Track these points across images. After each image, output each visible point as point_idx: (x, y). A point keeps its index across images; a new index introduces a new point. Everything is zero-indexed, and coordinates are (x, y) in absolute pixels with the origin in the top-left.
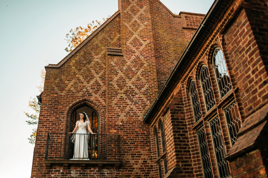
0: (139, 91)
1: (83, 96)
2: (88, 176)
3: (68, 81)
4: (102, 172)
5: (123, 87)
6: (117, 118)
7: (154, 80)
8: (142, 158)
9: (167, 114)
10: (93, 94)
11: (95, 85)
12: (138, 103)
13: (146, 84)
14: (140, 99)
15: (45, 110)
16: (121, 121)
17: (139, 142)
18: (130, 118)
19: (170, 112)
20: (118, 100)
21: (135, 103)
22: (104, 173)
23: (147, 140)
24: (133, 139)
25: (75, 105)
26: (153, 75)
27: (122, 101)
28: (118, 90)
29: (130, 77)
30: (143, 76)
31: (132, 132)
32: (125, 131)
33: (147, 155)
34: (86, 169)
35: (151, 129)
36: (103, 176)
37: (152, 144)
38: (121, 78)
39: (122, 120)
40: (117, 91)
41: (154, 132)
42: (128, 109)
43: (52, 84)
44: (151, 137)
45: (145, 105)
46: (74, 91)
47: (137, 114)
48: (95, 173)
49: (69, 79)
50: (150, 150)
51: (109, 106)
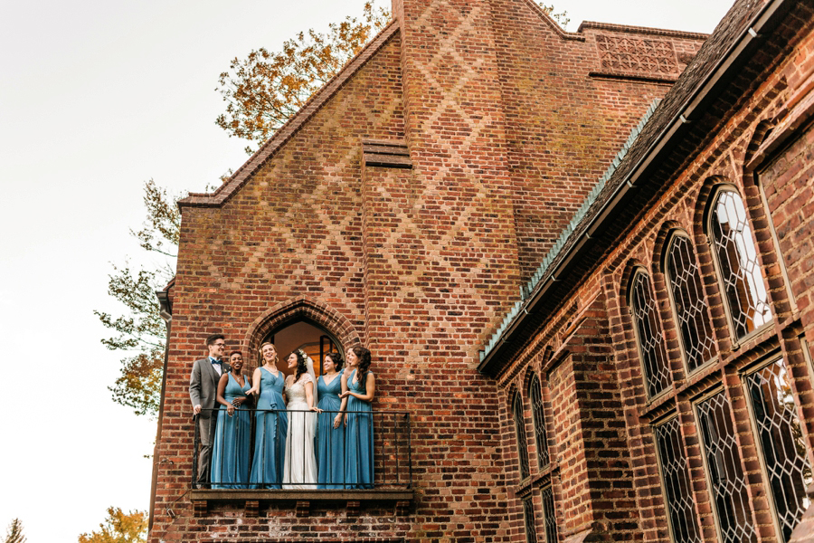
0: (463, 275)
1: (295, 290)
2: (316, 535)
3: (249, 244)
4: (357, 523)
5: (413, 265)
6: (398, 360)
7: (507, 241)
8: (474, 479)
9: (561, 369)
10: (325, 285)
11: (331, 258)
12: (461, 314)
13: (484, 253)
14: (465, 302)
15: (182, 335)
16: (411, 368)
17: (465, 434)
18: (436, 361)
19: (571, 363)
20: (401, 306)
21: (450, 313)
22: (365, 528)
23: (489, 425)
24: (448, 425)
25: (272, 319)
26: (503, 226)
27: (413, 307)
28: (400, 273)
29: (434, 232)
30: (474, 230)
31: (442, 401)
32: (424, 401)
33: (489, 470)
34: (311, 515)
35: (500, 394)
36: (361, 535)
37: (505, 437)
38: (408, 236)
39: (415, 366)
40: (397, 278)
41: (508, 402)
42: (429, 332)
43: (201, 257)
44: (499, 417)
45: (480, 320)
46: (268, 276)
47: (459, 348)
48: (337, 528)
49: (251, 239)
50: (499, 457)
51: (375, 323)
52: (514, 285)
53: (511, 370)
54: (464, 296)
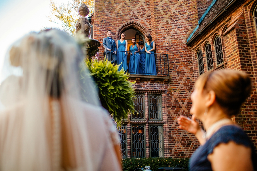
0: (182, 16)
1: (131, 19)
2: (142, 88)
3: (116, 4)
4: (153, 85)
5: (167, 12)
6: (163, 40)
7: (194, 7)
8: (185, 75)
9: (230, 34)
10: (139, 17)
11: (141, 10)
12: (181, 28)
13: (188, 10)
14: (182, 24)
15: (98, 30)
16: (167, 42)
17: (183, 62)
18: (174, 41)
19: (235, 31)
20: (164, 24)
21: (178, 27)
22: (155, 87)
23: (189, 60)
24: (178, 59)
25: (124, 27)
26: (193, 3)
27: (167, 25)
28: (164, 14)
29: (173, 3)
30: (185, 3)
31: (176, 52)
32: (171, 52)
33: (190, 73)
34: (140, 82)
35: (193, 51)
36: (154, 88)
37: (194, 64)
38: (165, 4)
39: (168, 42)
40: (163, 16)
41: (196, 54)
42: (172, 32)
43: (102, 7)
44: (192, 58)
45: (187, 30)
46: (122, 14)
47: (181, 38)
48: (148, 86)
49: (117, 2)
50: (192, 69)
51: (157, 29)
52: (196, 20)
53: (199, 43)
54: (182, 23)
